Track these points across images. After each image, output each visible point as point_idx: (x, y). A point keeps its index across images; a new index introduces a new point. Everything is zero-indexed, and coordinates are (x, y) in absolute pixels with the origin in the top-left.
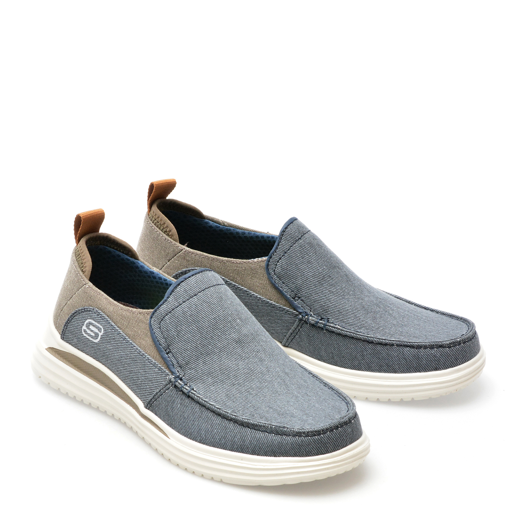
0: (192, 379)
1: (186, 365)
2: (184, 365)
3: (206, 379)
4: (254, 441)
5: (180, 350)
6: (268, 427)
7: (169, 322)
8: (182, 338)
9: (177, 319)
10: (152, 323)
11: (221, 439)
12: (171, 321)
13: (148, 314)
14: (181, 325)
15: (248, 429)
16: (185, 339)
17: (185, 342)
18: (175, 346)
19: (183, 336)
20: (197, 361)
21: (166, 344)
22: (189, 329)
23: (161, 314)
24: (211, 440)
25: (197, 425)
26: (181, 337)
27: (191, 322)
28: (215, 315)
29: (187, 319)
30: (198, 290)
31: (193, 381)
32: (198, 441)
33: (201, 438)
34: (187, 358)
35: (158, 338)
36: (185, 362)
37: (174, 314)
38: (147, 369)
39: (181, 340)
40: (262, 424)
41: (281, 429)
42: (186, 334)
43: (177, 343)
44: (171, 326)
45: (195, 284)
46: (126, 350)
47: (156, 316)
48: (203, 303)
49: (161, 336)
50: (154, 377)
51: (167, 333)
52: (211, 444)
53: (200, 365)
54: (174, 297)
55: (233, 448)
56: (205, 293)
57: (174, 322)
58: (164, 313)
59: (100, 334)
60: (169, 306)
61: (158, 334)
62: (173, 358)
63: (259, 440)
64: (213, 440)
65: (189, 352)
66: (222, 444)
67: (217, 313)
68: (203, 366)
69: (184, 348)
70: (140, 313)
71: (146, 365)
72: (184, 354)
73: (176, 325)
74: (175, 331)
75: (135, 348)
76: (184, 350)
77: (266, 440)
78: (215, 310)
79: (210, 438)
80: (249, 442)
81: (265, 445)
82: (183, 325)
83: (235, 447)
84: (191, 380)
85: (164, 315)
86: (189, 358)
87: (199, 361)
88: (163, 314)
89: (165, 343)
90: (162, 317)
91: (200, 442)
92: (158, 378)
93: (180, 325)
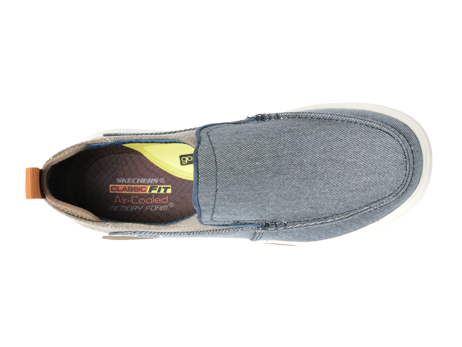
28: (244, 183)
30: (214, 187)
45: (207, 187)
48: (228, 189)
56: (220, 182)
67: (243, 181)
78: (240, 181)
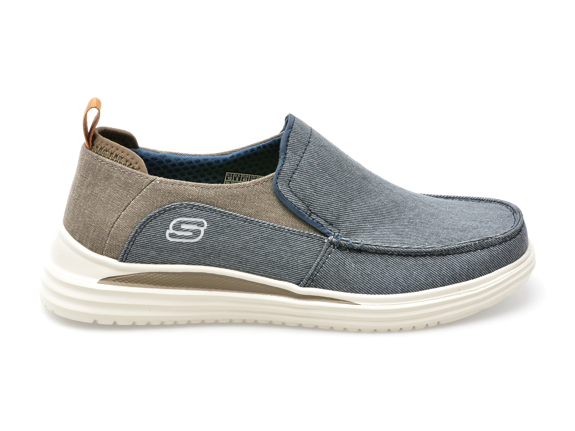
0: (351, 232)
1: (337, 220)
2: (335, 221)
3: (364, 227)
4: (464, 266)
5: (324, 207)
6: (471, 245)
7: (300, 180)
8: (321, 192)
9: (307, 174)
10: (280, 188)
11: (427, 278)
12: (302, 178)
13: (267, 181)
14: (314, 178)
15: (450, 256)
16: (324, 192)
17: (325, 195)
18: (316, 204)
19: (321, 189)
20: (346, 211)
21: (305, 206)
22: (324, 179)
23: (287, 175)
24: (414, 284)
25: (389, 276)
26: (319, 192)
27: (322, 172)
29: (317, 170)
31: (352, 234)
32: (400, 292)
33: (402, 287)
34: (335, 211)
35: (293, 203)
36: (335, 216)
37: (301, 169)
38: (292, 242)
39: (321, 194)
40: (464, 244)
41: (486, 241)
42: (323, 186)
43: (318, 199)
44: (304, 184)
46: (253, 232)
47: (282, 179)
49: (296, 199)
50: (305, 248)
51: (303, 193)
52: (417, 288)
53: (351, 214)
54: (291, 152)
55: (445, 282)
57: (306, 178)
58: (291, 173)
59: (202, 230)
60: (292, 162)
61: (292, 198)
62: (319, 218)
63: (468, 262)
64: (418, 284)
65: (335, 205)
66: (430, 283)
68: (354, 215)
69: (328, 203)
70: (256, 184)
71: (288, 238)
72: (330, 209)
73: (309, 180)
74: (311, 187)
75: (266, 225)
76: (328, 204)
77: (476, 260)
79: (412, 282)
80: (460, 268)
81: (477, 264)
82: (316, 178)
83: (446, 280)
84: (351, 234)
85: (291, 175)
86: (337, 211)
87: (348, 211)
88: (289, 173)
89: (303, 205)
90: (289, 177)
91: (403, 292)
92: (310, 246)
93: (312, 179)
